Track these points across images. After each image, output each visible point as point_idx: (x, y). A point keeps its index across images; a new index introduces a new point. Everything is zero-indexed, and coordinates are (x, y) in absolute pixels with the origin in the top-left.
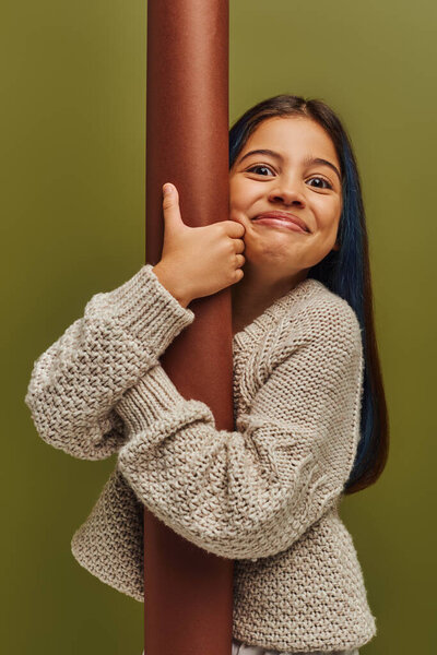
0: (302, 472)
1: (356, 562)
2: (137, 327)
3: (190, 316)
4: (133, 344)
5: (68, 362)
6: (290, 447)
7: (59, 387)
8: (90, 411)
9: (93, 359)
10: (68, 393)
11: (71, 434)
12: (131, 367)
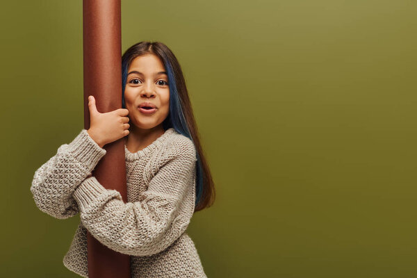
0: (171, 215)
1: (197, 255)
2: (80, 157)
3: (104, 152)
4: (79, 164)
5: (49, 173)
6: (166, 205)
7: (45, 184)
8: (59, 195)
9: (60, 171)
10: (49, 187)
11: (51, 206)
12: (77, 174)
